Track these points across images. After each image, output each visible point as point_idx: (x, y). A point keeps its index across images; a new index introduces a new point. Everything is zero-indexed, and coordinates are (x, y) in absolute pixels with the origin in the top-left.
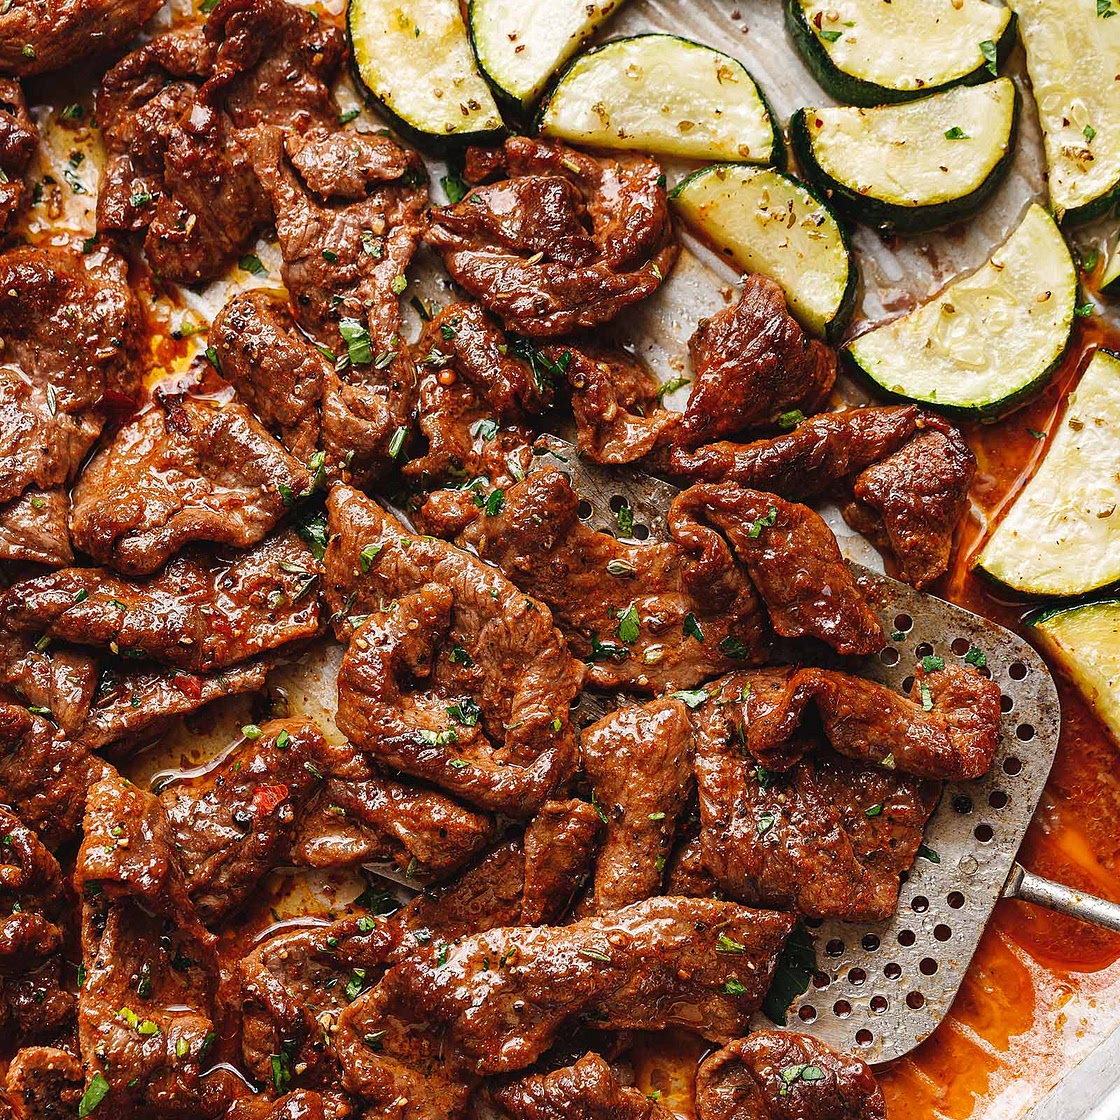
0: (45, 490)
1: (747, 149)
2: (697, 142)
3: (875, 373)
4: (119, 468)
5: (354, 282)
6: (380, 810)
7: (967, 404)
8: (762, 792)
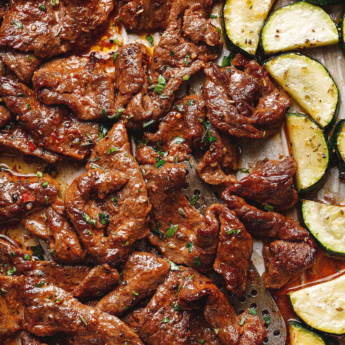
0: (36, 57)
1: (320, 119)
2: (307, 104)
3: (305, 214)
4: (62, 66)
5: (174, 66)
6: (56, 226)
7: (325, 245)
8: (172, 310)
